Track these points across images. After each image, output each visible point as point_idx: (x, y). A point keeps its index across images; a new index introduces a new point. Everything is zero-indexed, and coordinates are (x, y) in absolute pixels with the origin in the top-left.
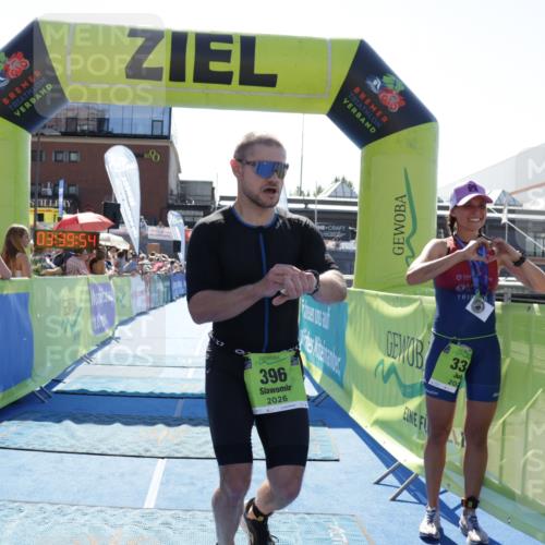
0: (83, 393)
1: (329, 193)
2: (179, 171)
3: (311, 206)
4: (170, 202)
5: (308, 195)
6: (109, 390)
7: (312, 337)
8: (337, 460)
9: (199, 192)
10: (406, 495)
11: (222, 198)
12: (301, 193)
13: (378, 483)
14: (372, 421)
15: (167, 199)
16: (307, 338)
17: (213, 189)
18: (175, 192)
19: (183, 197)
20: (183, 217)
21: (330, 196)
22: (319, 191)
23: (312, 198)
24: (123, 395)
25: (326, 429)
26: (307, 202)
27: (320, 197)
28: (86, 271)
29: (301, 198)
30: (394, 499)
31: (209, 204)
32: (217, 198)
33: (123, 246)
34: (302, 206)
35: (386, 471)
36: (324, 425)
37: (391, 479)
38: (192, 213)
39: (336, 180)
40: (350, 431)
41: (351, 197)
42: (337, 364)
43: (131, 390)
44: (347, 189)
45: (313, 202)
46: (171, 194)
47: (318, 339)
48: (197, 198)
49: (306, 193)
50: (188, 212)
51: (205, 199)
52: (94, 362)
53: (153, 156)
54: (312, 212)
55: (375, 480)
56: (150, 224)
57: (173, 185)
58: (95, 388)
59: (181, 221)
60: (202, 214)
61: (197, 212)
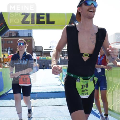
2: (35, 44)
4: (33, 51)
9: (39, 48)
11: (44, 49)
17: (42, 48)
18: (34, 49)
19: (36, 50)
20: (36, 54)
31: (42, 51)
38: (38, 53)
45: (64, 49)
48: (39, 50)
54: (64, 51)
57: (33, 47)
60: (40, 53)
61: (39, 53)
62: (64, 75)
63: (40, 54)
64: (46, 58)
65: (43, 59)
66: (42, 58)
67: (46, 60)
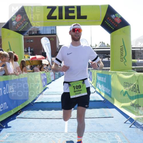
0: (42, 103)
1: (99, 46)
2: (59, 43)
4: (57, 51)
6: (49, 102)
7: (101, 84)
8: (113, 117)
10: (133, 126)
12: (91, 46)
13: (125, 123)
14: (121, 106)
16: (99, 85)
22: (96, 45)
23: (94, 47)
24: (53, 102)
25: (108, 109)
27: (97, 47)
28: (39, 70)
30: (130, 127)
33: (47, 63)
35: (127, 120)
36: (107, 108)
37: (128, 122)
39: (100, 43)
40: (114, 109)
41: (105, 47)
42: (109, 92)
43: (55, 101)
44: (104, 45)
45: (95, 49)
46: (58, 49)
47: (102, 85)
52: (44, 94)
53: (52, 39)
55: (124, 122)
56: (52, 57)
57: (58, 46)
58: (45, 101)
62: (99, 81)
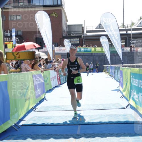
0: (34, 125)
1: (137, 25)
2: (67, 21)
3: (129, 32)
4: (64, 35)
5: (127, 27)
6: (46, 123)
7: (138, 93)
9: (76, 30)
11: (87, 32)
12: (124, 26)
15: (63, 34)
16: (135, 94)
17: (83, 28)
18: (66, 31)
19: (69, 32)
20: (70, 41)
21: (138, 26)
22: (133, 24)
23: (129, 28)
24: (52, 125)
26: (127, 30)
27: (133, 27)
29: (124, 28)
31: (81, 35)
32: (85, 32)
34: (125, 32)
38: (74, 39)
39: (141, 18)
43: (56, 122)
45: (130, 30)
46: (64, 32)
47: (140, 94)
48: (76, 32)
49: (126, 26)
50: (72, 40)
51: (79, 32)
52: (37, 110)
54: (130, 34)
57: (64, 27)
58: (39, 122)
59: (70, 44)
60: (78, 39)
61: (76, 39)
62: (135, 86)
63: (78, 42)
64: (91, 50)
65: (85, 51)
66: (82, 49)
67: (92, 54)
